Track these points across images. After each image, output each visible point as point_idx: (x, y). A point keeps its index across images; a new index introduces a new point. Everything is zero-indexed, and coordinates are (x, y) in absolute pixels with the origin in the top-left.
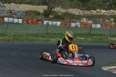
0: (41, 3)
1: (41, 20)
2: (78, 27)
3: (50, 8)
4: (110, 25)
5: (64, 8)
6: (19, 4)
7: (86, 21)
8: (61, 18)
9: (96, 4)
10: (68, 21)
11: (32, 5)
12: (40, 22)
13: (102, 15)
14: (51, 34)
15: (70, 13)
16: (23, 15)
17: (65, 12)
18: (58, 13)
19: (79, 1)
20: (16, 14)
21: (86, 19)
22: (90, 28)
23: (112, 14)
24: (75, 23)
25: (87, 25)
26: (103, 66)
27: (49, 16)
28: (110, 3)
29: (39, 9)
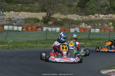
0: (40, 10)
1: (40, 27)
2: (78, 32)
3: (49, 15)
4: (109, 29)
5: (63, 15)
6: (18, 12)
7: (85, 26)
8: (60, 24)
9: (94, 9)
10: (67, 27)
11: (31, 12)
12: (40, 29)
13: (101, 20)
14: (50, 40)
15: (69, 19)
16: (23, 23)
19: (78, 7)
20: (15, 22)
21: (85, 24)
22: (89, 32)
23: (110, 18)
24: (74, 28)
25: (86, 30)
27: (48, 22)
28: (108, 7)
29: (38, 16)
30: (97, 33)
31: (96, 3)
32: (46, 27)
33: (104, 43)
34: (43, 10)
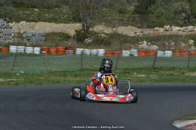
0: (71, 18)
2: (135, 57)
3: (87, 27)
4: (188, 51)
5: (109, 26)
6: (34, 23)
7: (147, 46)
8: (106, 43)
9: (163, 16)
10: (116, 47)
11: (55, 23)
12: (70, 51)
13: (174, 35)
14: (88, 69)
15: (120, 35)
16: (41, 40)
17: (113, 32)
18: (100, 35)
19: (135, 14)
20: (29, 40)
21: (148, 42)
22: (154, 57)
23: (190, 33)
24: (129, 50)
25: (149, 53)
26: (176, 120)
27: (84, 40)
28: (187, 14)
29: (68, 29)
30: (167, 57)
31: (166, 6)
32: (82, 48)
33: (180, 75)
34: (76, 19)
